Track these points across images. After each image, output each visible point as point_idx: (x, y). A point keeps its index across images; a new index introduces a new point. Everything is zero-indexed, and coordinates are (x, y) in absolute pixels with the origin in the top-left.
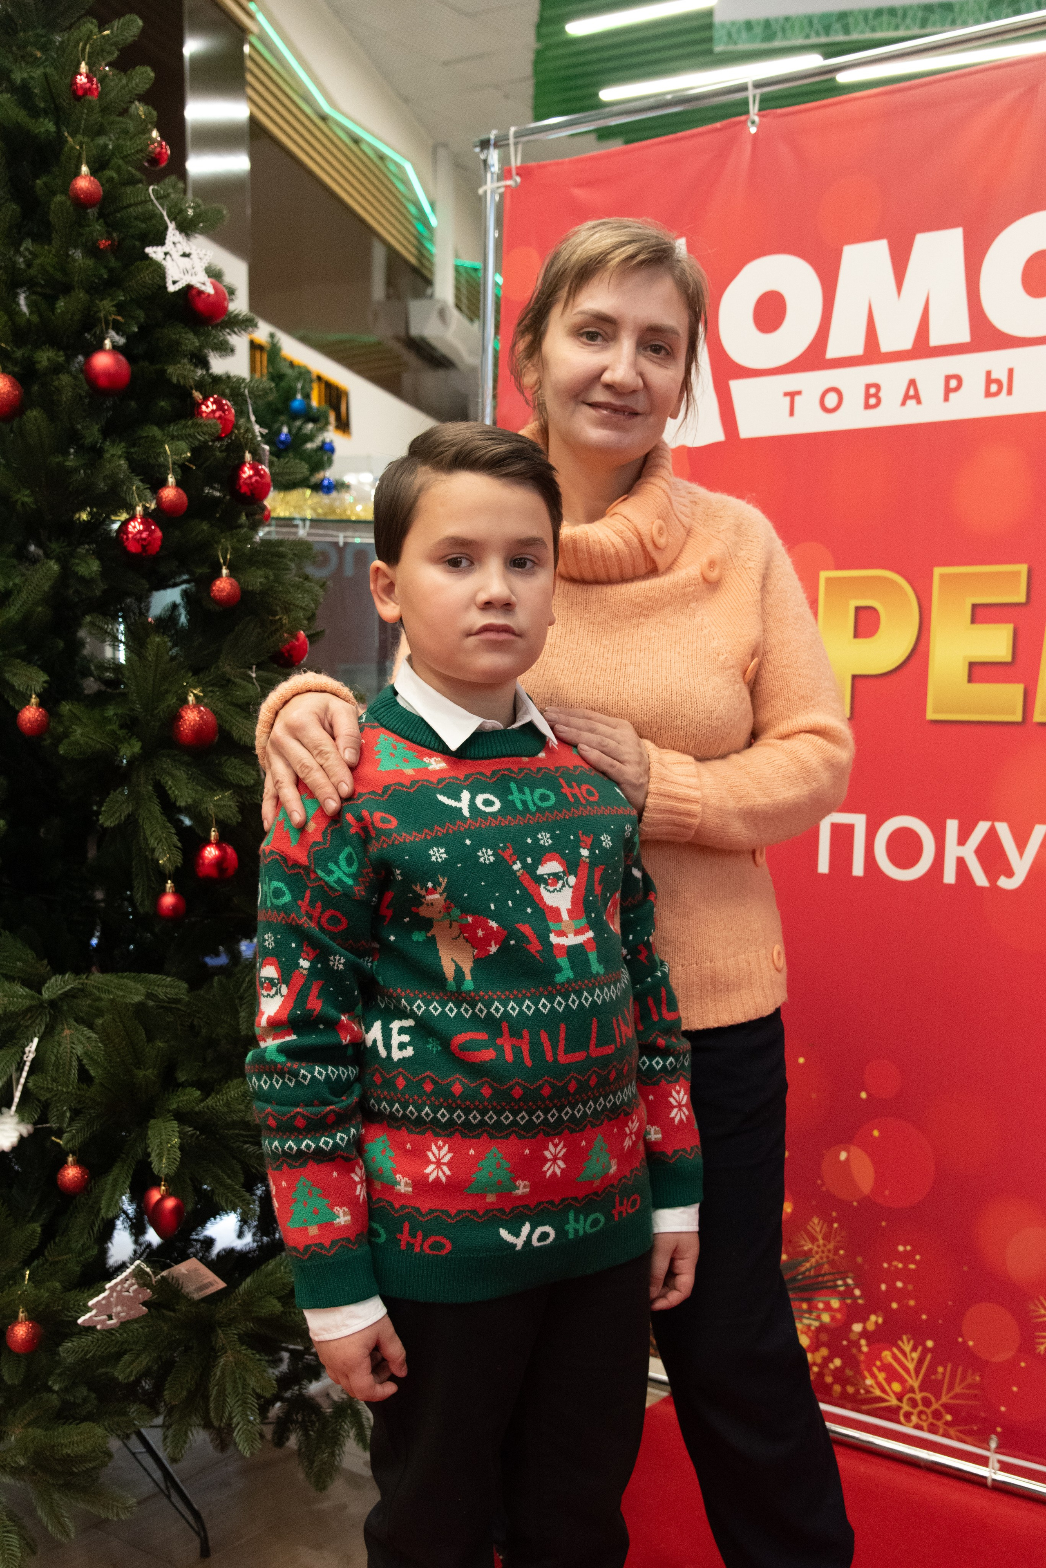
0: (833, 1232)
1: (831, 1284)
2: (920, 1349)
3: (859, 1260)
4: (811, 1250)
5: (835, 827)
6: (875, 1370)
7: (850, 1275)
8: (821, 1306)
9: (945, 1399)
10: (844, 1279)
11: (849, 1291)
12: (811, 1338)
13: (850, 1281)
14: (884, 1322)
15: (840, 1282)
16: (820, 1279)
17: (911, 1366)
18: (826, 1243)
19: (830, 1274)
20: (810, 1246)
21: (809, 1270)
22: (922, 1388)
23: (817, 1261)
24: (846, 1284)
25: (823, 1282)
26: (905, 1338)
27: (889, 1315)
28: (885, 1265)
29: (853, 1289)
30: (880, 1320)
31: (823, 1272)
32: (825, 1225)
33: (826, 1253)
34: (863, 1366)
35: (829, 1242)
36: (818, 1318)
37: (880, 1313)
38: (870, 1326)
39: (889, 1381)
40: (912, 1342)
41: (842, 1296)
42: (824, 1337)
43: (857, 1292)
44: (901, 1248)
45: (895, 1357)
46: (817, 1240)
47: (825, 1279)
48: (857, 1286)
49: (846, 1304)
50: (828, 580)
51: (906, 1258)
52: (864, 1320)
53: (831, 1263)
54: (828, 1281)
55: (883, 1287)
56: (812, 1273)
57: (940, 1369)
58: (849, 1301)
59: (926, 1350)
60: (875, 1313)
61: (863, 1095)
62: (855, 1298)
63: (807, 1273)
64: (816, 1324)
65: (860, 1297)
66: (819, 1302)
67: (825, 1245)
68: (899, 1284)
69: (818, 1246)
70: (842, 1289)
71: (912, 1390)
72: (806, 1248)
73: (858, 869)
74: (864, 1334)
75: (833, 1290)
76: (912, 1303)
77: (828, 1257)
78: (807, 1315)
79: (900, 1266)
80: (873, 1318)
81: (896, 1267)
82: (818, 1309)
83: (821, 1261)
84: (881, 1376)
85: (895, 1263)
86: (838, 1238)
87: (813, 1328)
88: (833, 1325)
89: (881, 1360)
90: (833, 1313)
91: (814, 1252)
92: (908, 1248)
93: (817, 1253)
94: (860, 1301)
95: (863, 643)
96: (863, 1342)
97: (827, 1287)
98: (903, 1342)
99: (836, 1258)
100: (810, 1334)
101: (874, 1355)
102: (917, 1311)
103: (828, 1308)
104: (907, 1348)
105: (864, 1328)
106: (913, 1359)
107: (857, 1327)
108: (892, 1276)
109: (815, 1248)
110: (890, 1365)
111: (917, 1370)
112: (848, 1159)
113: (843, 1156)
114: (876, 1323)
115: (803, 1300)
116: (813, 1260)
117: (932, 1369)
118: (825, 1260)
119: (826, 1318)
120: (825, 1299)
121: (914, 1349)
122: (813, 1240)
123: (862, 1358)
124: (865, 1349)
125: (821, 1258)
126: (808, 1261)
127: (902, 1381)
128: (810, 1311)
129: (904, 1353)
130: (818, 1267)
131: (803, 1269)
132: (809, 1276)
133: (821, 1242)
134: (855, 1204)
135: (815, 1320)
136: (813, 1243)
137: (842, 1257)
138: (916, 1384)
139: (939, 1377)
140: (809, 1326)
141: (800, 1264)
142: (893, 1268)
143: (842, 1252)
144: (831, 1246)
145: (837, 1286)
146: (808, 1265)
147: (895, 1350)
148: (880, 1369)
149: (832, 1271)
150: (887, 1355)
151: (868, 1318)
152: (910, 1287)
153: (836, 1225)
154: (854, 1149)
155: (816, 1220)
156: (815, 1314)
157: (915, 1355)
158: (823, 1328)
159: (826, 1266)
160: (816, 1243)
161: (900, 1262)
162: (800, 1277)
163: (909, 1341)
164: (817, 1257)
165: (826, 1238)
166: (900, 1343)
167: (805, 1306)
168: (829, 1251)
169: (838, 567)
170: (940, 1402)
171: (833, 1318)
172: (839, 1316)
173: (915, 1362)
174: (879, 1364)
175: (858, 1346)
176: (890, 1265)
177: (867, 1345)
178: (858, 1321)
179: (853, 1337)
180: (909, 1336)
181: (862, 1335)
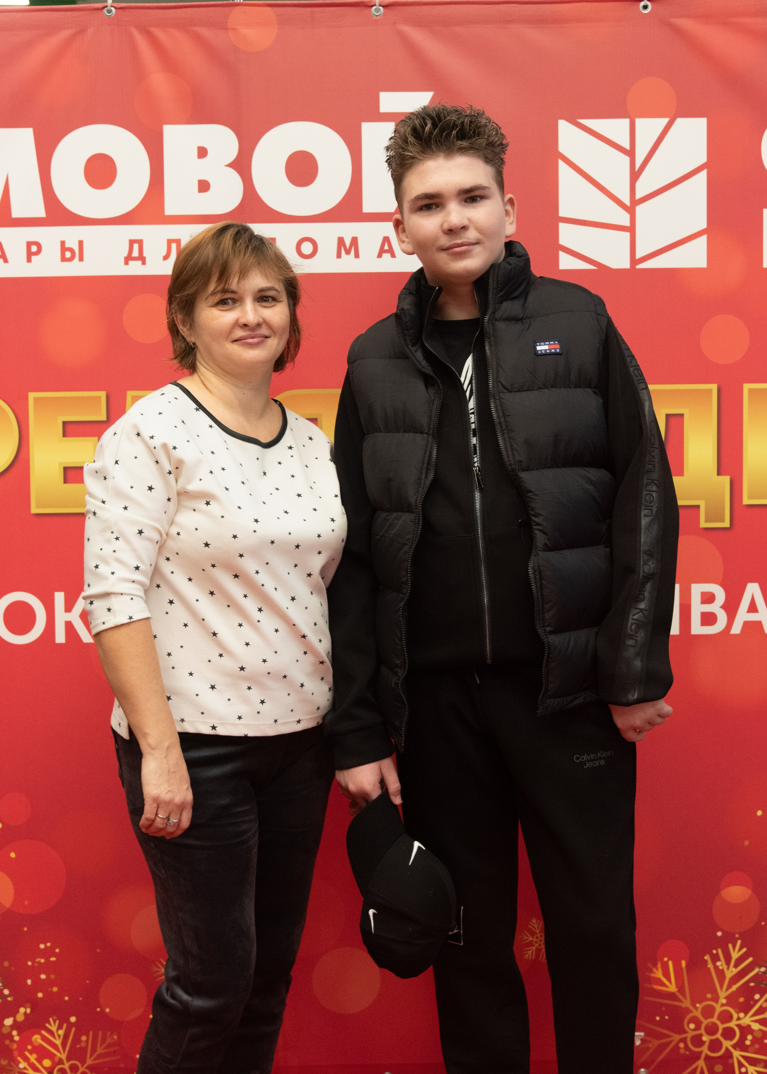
2: (65, 1026)
3: (6, 964)
6: (27, 1053)
9: (89, 1062)
14: (32, 1012)
17: (58, 1042)
22: (69, 1059)
26: (51, 1020)
27: (35, 1004)
28: (30, 963)
29: (2, 990)
30: (28, 1011)
34: (16, 1053)
37: (28, 1005)
38: (20, 1017)
39: (40, 1060)
40: (57, 1022)
43: (6, 992)
44: (42, 946)
45: (44, 1039)
48: (5, 986)
51: (47, 953)
52: (14, 1014)
55: (29, 982)
57: (84, 1038)
59: (70, 1025)
60: (24, 1006)
62: (4, 997)
65: (9, 996)
68: (43, 976)
71: (61, 1061)
74: (16, 1025)
76: (55, 989)
79: (43, 961)
80: (22, 1010)
81: (39, 962)
84: (33, 1058)
85: (38, 960)
89: (31, 1044)
92: (49, 944)
94: (9, 999)
96: (15, 1033)
98: (50, 1024)
101: (25, 1040)
102: (60, 995)
104: (54, 1028)
105: (15, 1021)
106: (59, 1036)
107: (8, 1022)
108: (34, 972)
110: (41, 1046)
111: (64, 1044)
114: (25, 1014)
117: (77, 1040)
121: (60, 1027)
123: (15, 1046)
124: (17, 1038)
127: (51, 1056)
129: (51, 1033)
138: (64, 1056)
139: (83, 1044)
142: (36, 965)
147: (43, 1032)
148: (31, 1052)
150: (37, 1039)
151: (18, 1012)
152: (53, 977)
157: (61, 1032)
161: (42, 958)
163: (54, 1021)
166: (47, 1025)
170: (86, 1065)
173: (62, 1037)
174: (29, 1047)
175: (11, 1037)
176: (33, 962)
177: (18, 1035)
178: (8, 1017)
179: (5, 1031)
180: (55, 1018)
181: (12, 1027)
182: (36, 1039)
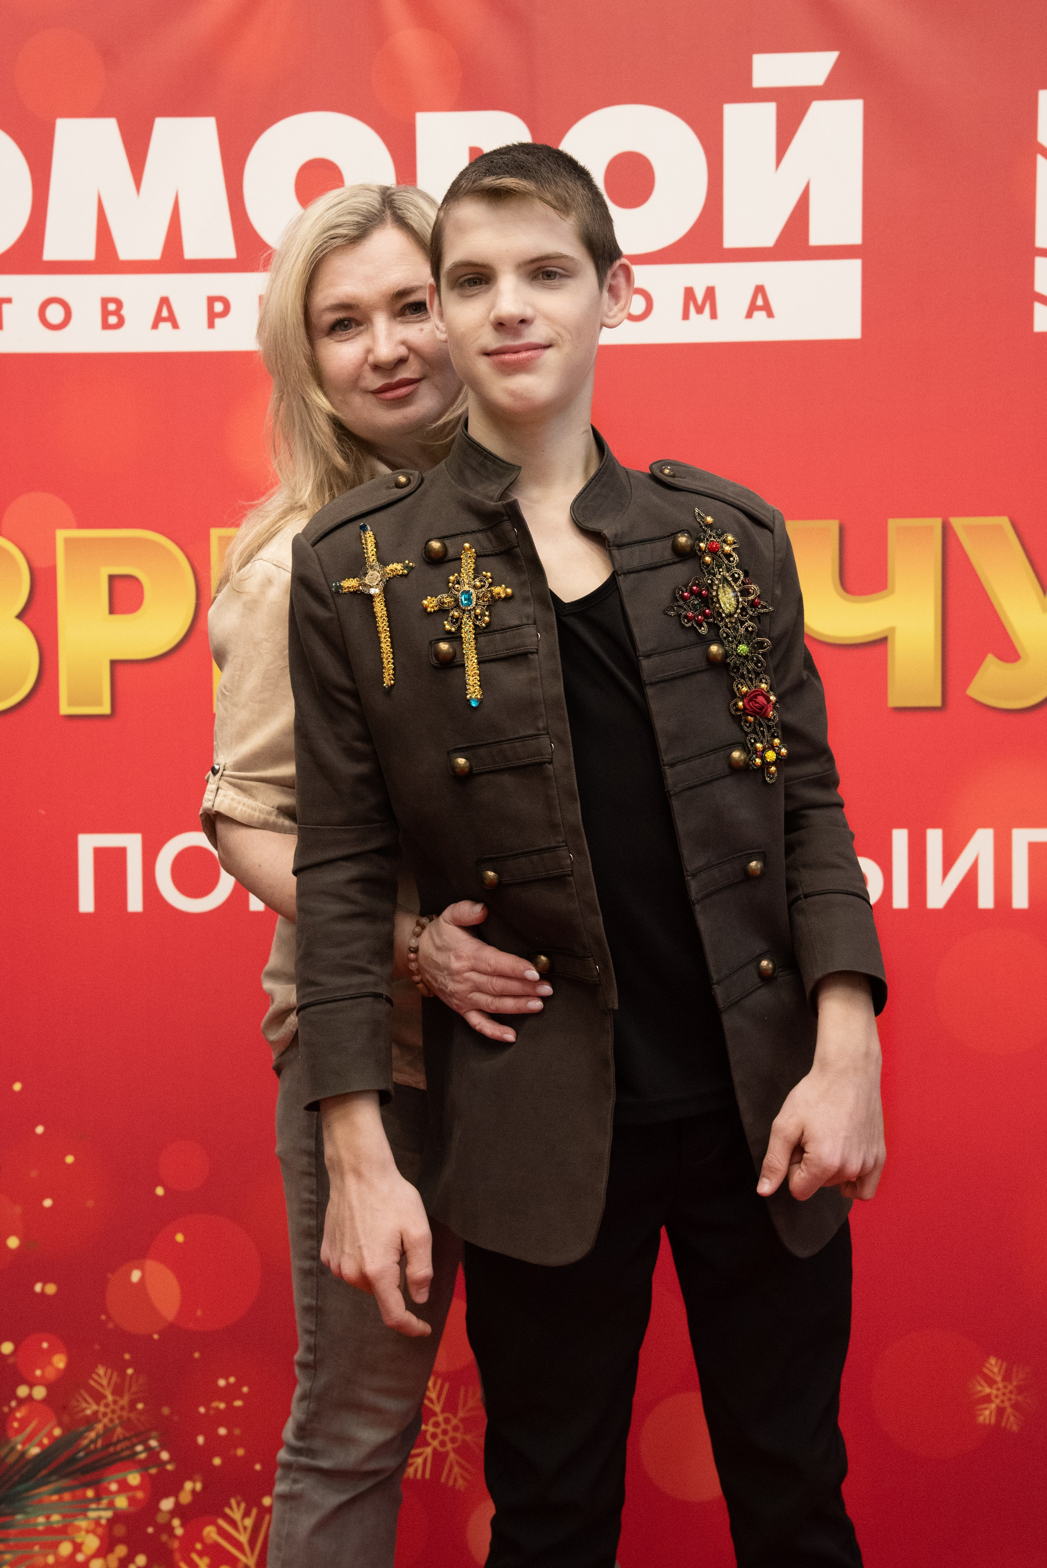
0: (128, 1380)
1: (125, 1454)
2: (254, 1511)
3: (166, 1411)
4: (95, 1413)
5: (100, 853)
6: (194, 1556)
7: (154, 1434)
8: (114, 1487)
10: (145, 1442)
11: (153, 1455)
12: (101, 1538)
13: (153, 1443)
14: (204, 1488)
15: (139, 1448)
16: (111, 1449)
17: (243, 1538)
18: (118, 1398)
19: (125, 1439)
20: (95, 1407)
21: (93, 1441)
23: (105, 1426)
24: (148, 1449)
25: (116, 1453)
26: (233, 1502)
27: (210, 1476)
28: (202, 1410)
29: (158, 1453)
30: (199, 1486)
31: (115, 1439)
32: (115, 1375)
33: (119, 1412)
34: (177, 1556)
35: (122, 1396)
36: (111, 1505)
37: (198, 1477)
38: (185, 1497)
40: (243, 1505)
41: (143, 1466)
42: (120, 1530)
43: (165, 1456)
44: (222, 1383)
45: (222, 1532)
46: (104, 1397)
47: (119, 1447)
48: (163, 1447)
49: (150, 1476)
50: (67, 541)
51: (229, 1394)
52: (175, 1490)
53: (126, 1424)
54: (122, 1450)
55: (201, 1440)
56: (99, 1443)
58: (153, 1471)
59: (263, 1511)
60: (191, 1478)
61: (160, 1191)
62: (161, 1464)
63: (92, 1447)
64: (109, 1514)
65: (169, 1462)
66: (109, 1483)
67: (115, 1402)
68: (222, 1431)
69: (107, 1405)
70: (143, 1456)
72: (88, 1412)
73: (135, 903)
74: (178, 1511)
75: (131, 1461)
76: (240, 1452)
77: (120, 1417)
78: (93, 1506)
79: (222, 1406)
80: (188, 1485)
81: (217, 1409)
82: (110, 1493)
83: (110, 1425)
84: (203, 1564)
85: (215, 1404)
86: (134, 1389)
87: (103, 1522)
88: (133, 1509)
89: (202, 1541)
90: (130, 1494)
91: (100, 1415)
92: (232, 1380)
93: (105, 1415)
94: (170, 1467)
95: (120, 620)
96: (176, 1522)
97: (122, 1459)
98: (231, 1508)
99: (132, 1416)
100: (100, 1531)
101: (193, 1535)
102: (248, 1461)
103: (124, 1487)
104: (237, 1515)
105: (177, 1504)
106: (245, 1528)
107: (167, 1504)
108: (209, 1424)
109: (102, 1409)
110: (217, 1545)
111: (252, 1541)
112: (142, 1279)
113: (136, 1276)
114: (194, 1492)
115: (87, 1486)
116: (100, 1427)
118: (117, 1421)
119: (122, 1502)
120: (119, 1476)
121: (247, 1514)
122: (98, 1397)
123: (176, 1544)
124: (179, 1531)
125: (111, 1420)
126: (92, 1429)
127: (232, 1561)
128: (98, 1498)
129: (233, 1523)
130: (108, 1432)
131: (85, 1442)
132: (96, 1450)
133: (110, 1398)
134: (156, 1337)
135: (104, 1509)
136: (98, 1404)
137: (142, 1412)
138: (251, 1562)
140: (97, 1521)
141: (81, 1436)
142: (212, 1412)
143: (140, 1406)
144: (124, 1401)
145: (137, 1453)
146: (92, 1435)
147: (221, 1522)
148: (201, 1554)
149: (127, 1435)
150: (210, 1532)
151: (181, 1487)
152: (237, 1432)
153: (130, 1371)
154: (150, 1264)
155: (101, 1371)
156: (105, 1502)
157: (249, 1522)
158: (118, 1517)
159: (119, 1430)
160: (103, 1402)
161: (221, 1401)
162: (81, 1454)
163: (238, 1504)
164: (106, 1420)
165: (118, 1391)
166: (227, 1510)
167: (90, 1493)
168: (122, 1408)
169: (81, 525)
171: (132, 1501)
172: (140, 1495)
173: (249, 1530)
174: (199, 1546)
175: (169, 1529)
176: (208, 1408)
177: (183, 1525)
178: (166, 1496)
179: (161, 1519)
180: (239, 1498)
181: (173, 1513)
182: (209, 1534)
